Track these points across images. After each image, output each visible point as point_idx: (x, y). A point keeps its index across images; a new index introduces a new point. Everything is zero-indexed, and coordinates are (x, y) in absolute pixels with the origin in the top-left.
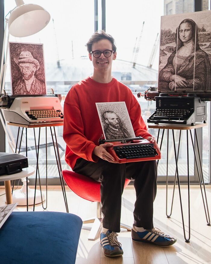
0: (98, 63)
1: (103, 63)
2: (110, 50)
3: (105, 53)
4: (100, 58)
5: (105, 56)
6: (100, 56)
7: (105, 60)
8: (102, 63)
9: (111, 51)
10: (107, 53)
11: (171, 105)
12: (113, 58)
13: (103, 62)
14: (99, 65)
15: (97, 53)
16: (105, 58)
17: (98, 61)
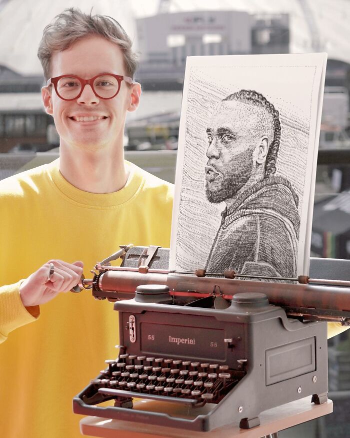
0: (72, 118)
1: (92, 119)
2: (116, 73)
3: (98, 85)
4: (79, 100)
5: (97, 95)
6: (79, 96)
7: (97, 109)
8: (86, 119)
9: (119, 79)
10: (104, 84)
11: (172, 339)
12: (127, 102)
13: (89, 116)
14: (76, 126)
15: (71, 84)
16: (97, 100)
17: (72, 114)
